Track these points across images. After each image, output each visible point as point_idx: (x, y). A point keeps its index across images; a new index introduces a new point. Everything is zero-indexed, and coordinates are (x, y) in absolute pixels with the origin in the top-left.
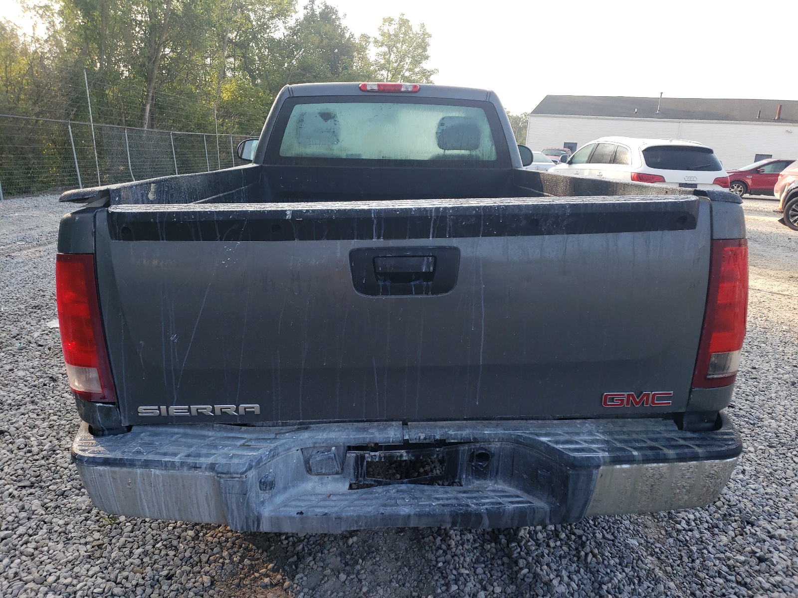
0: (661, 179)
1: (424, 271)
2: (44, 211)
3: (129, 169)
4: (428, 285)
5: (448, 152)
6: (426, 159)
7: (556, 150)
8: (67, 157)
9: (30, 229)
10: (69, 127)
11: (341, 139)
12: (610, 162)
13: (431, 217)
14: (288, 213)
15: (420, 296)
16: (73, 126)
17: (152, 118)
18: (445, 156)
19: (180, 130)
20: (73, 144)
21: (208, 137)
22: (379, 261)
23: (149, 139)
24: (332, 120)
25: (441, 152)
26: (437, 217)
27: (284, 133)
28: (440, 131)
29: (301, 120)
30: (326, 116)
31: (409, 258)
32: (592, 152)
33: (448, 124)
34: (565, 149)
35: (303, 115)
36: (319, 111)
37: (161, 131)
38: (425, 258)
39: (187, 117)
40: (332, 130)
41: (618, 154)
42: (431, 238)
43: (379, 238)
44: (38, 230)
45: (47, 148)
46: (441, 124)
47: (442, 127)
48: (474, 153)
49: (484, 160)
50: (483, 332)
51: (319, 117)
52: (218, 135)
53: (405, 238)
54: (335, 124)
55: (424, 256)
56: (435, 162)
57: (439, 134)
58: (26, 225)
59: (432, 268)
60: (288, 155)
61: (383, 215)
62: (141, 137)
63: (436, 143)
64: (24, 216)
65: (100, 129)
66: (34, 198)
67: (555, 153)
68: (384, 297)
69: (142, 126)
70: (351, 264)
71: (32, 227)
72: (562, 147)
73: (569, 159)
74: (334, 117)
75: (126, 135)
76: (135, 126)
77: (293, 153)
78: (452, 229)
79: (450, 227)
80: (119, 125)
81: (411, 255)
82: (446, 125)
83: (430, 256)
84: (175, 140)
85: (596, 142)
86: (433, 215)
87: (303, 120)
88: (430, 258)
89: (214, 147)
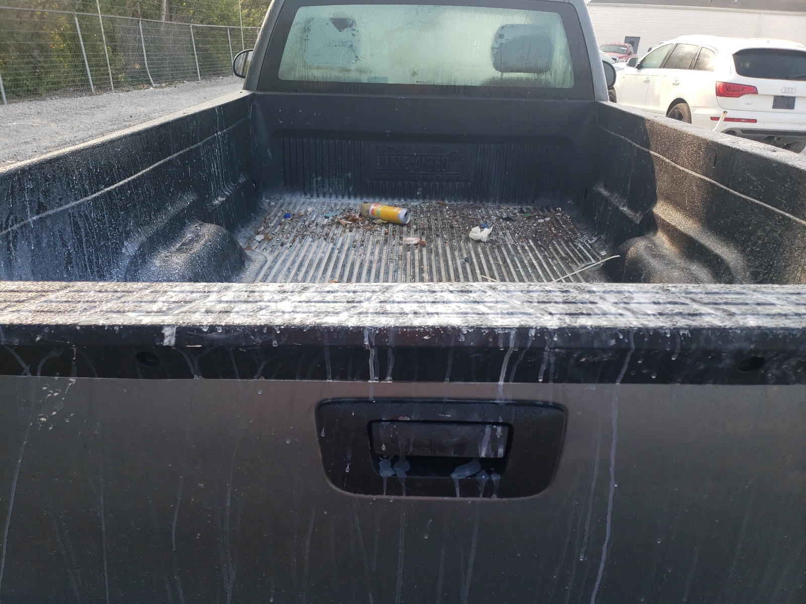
0: (753, 90)
1: (483, 455)
2: (46, 120)
3: (145, 68)
4: (490, 482)
5: (507, 75)
6: (478, 84)
7: (615, 45)
8: (77, 53)
9: (26, 143)
10: (76, 19)
11: (361, 54)
12: (691, 68)
13: (507, 348)
14: (167, 332)
15: (470, 500)
16: (81, 18)
17: (170, 9)
18: (502, 80)
19: (202, 22)
20: (81, 38)
21: (232, 30)
22: (383, 431)
23: (168, 33)
24: (349, 29)
25: (497, 74)
26: (521, 349)
27: (284, 47)
28: (497, 46)
29: (306, 30)
30: (341, 24)
31: (449, 427)
32: (668, 54)
33: (509, 36)
34: (627, 44)
35: (309, 21)
36: (331, 16)
37: (179, 23)
38: (488, 429)
39: (209, 8)
40: (349, 43)
41: (701, 58)
42: (501, 383)
43: (382, 377)
44: (35, 144)
45: (57, 43)
46: (500, 36)
47: (500, 41)
48: (543, 77)
49: (557, 87)
50: (602, 565)
51: (332, 26)
52: (242, 27)
53: (441, 379)
54: (353, 35)
55: (484, 423)
56: (490, 90)
57: (496, 50)
58: (22, 137)
59: (501, 451)
60: (291, 78)
61: (390, 341)
62: (158, 31)
63: (491, 62)
64: (23, 126)
65: (112, 21)
66: (38, 103)
67: (614, 49)
68: (392, 498)
69: (160, 18)
70: (320, 431)
71: (28, 140)
72: (622, 42)
73: (638, 63)
74: (351, 26)
75: (141, 29)
76: (152, 18)
77: (297, 75)
78: (552, 368)
79: (549, 364)
80: (133, 16)
81: (455, 419)
82: (505, 38)
83: (498, 424)
84: (197, 33)
85: (674, 41)
86: (512, 345)
87: (309, 30)
88: (499, 429)
89: (239, 42)
